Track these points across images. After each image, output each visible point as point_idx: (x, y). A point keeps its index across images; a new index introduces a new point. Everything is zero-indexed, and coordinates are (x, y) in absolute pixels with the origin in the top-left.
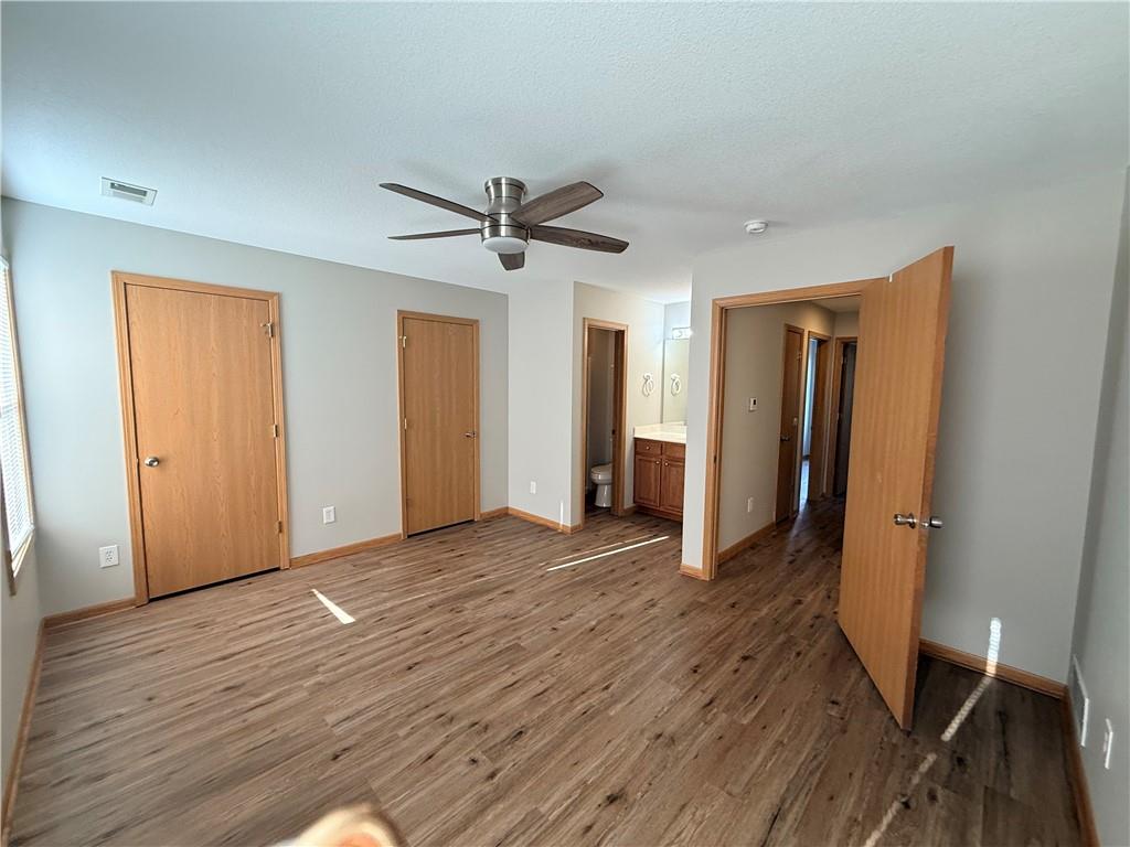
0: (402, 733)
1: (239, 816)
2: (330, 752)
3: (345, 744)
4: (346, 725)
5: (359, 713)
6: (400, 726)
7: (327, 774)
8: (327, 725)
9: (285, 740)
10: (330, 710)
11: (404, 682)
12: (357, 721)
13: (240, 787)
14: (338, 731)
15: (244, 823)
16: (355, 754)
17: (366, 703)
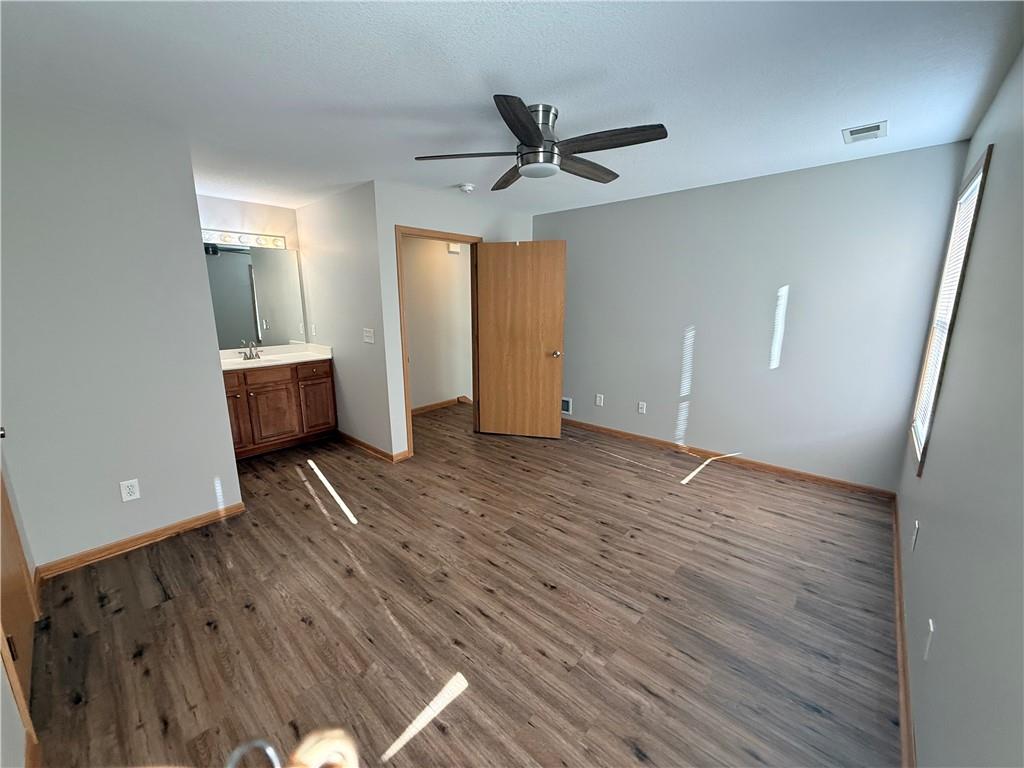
0: (628, 572)
1: (740, 629)
2: (665, 605)
3: (653, 599)
4: (636, 605)
5: (621, 603)
6: (623, 575)
7: (681, 598)
8: (643, 618)
9: (671, 641)
10: (626, 624)
11: (574, 586)
12: (628, 600)
13: (724, 644)
14: (644, 608)
15: (741, 625)
16: (658, 590)
17: (608, 603)
